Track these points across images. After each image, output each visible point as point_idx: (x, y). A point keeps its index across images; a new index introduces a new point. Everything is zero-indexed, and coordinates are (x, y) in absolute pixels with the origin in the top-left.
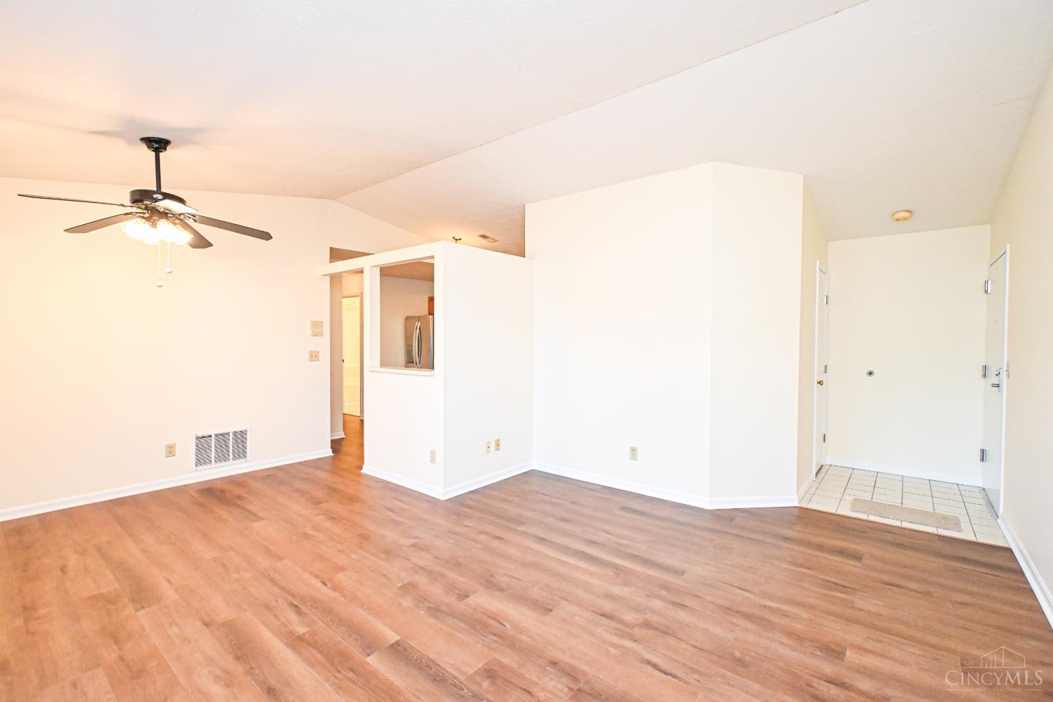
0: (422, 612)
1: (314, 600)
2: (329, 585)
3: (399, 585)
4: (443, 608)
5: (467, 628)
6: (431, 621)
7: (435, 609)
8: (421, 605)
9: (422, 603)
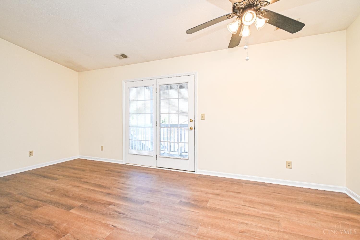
0: (56, 222)
1: (114, 217)
2: (111, 226)
3: (68, 234)
4: (44, 226)
5: (36, 220)
6: (53, 219)
7: (49, 225)
8: (56, 225)
9: (55, 227)
